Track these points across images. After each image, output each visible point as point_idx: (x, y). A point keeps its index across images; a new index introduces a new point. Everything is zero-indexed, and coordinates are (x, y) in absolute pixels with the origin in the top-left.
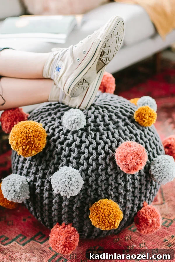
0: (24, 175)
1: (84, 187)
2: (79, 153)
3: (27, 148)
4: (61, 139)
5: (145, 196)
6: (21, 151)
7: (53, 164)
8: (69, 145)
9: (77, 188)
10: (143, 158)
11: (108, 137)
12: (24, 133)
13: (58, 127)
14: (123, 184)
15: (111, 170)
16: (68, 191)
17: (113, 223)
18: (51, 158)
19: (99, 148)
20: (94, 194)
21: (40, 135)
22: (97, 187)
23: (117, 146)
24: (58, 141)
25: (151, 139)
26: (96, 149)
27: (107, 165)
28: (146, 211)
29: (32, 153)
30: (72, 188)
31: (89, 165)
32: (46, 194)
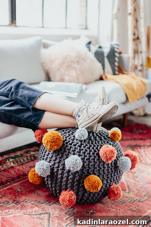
0: (48, 162)
1: (82, 168)
2: (80, 150)
3: (53, 144)
4: (70, 142)
5: (114, 180)
6: (49, 146)
7: (66, 155)
8: (75, 145)
9: (80, 166)
10: (115, 154)
11: (96, 143)
12: (52, 136)
13: (68, 137)
14: (103, 169)
15: (97, 160)
16: (75, 167)
17: (97, 187)
18: (65, 152)
19: (91, 148)
20: (87, 173)
21: (60, 138)
22: (89, 169)
23: (100, 148)
24: (69, 143)
25: (118, 148)
26: (89, 148)
27: (95, 157)
28: (114, 187)
29: (55, 147)
30: (77, 165)
31: (85, 156)
32: (60, 172)
